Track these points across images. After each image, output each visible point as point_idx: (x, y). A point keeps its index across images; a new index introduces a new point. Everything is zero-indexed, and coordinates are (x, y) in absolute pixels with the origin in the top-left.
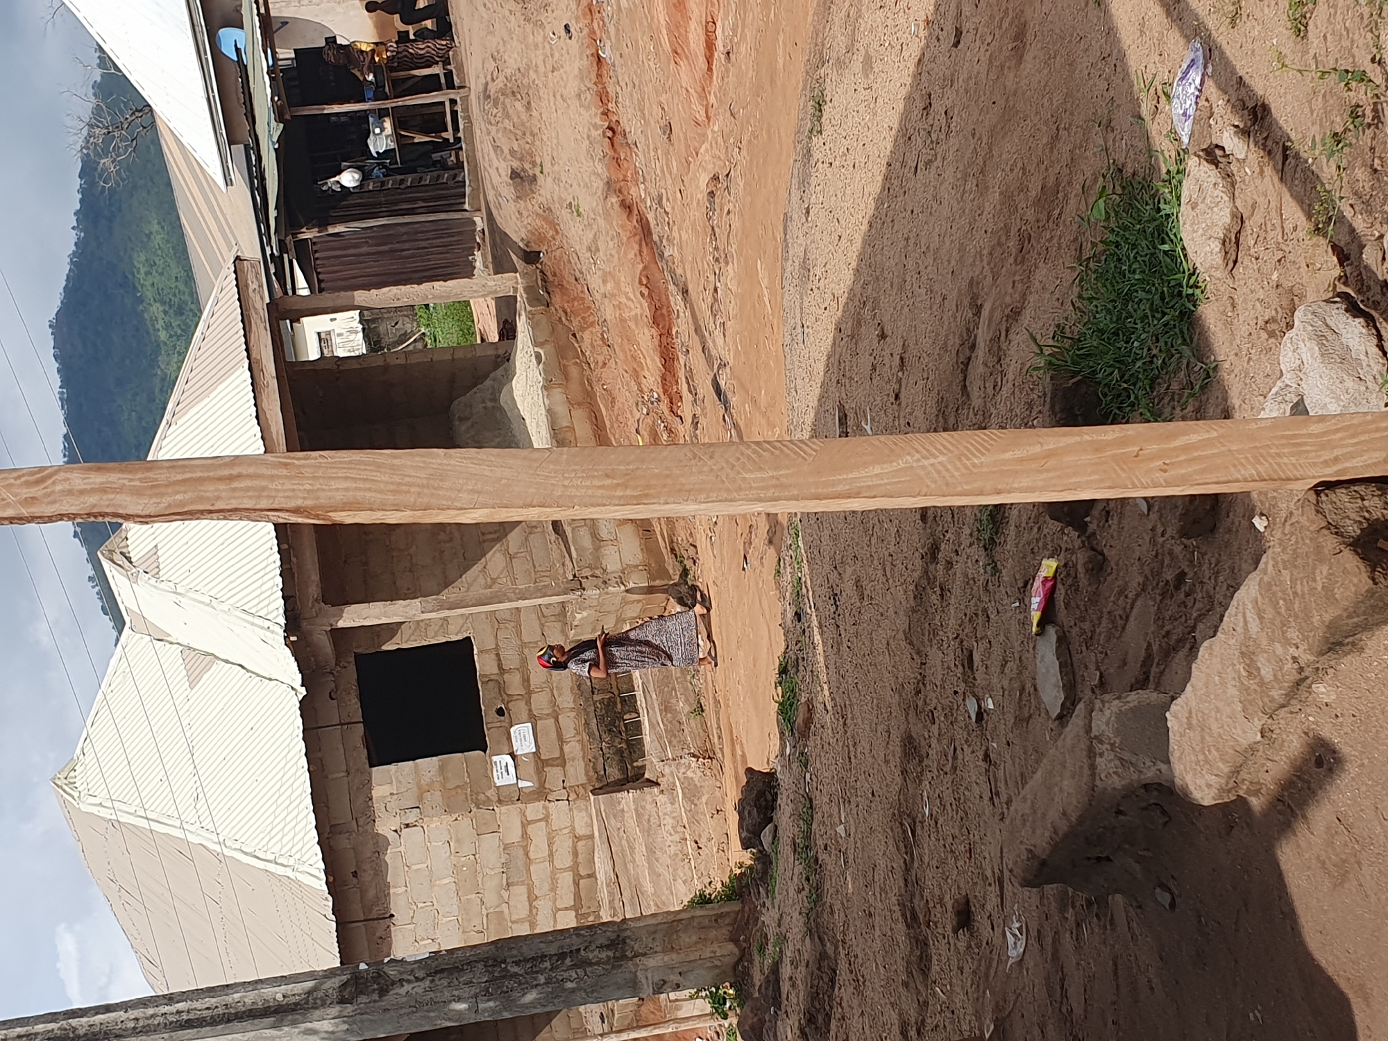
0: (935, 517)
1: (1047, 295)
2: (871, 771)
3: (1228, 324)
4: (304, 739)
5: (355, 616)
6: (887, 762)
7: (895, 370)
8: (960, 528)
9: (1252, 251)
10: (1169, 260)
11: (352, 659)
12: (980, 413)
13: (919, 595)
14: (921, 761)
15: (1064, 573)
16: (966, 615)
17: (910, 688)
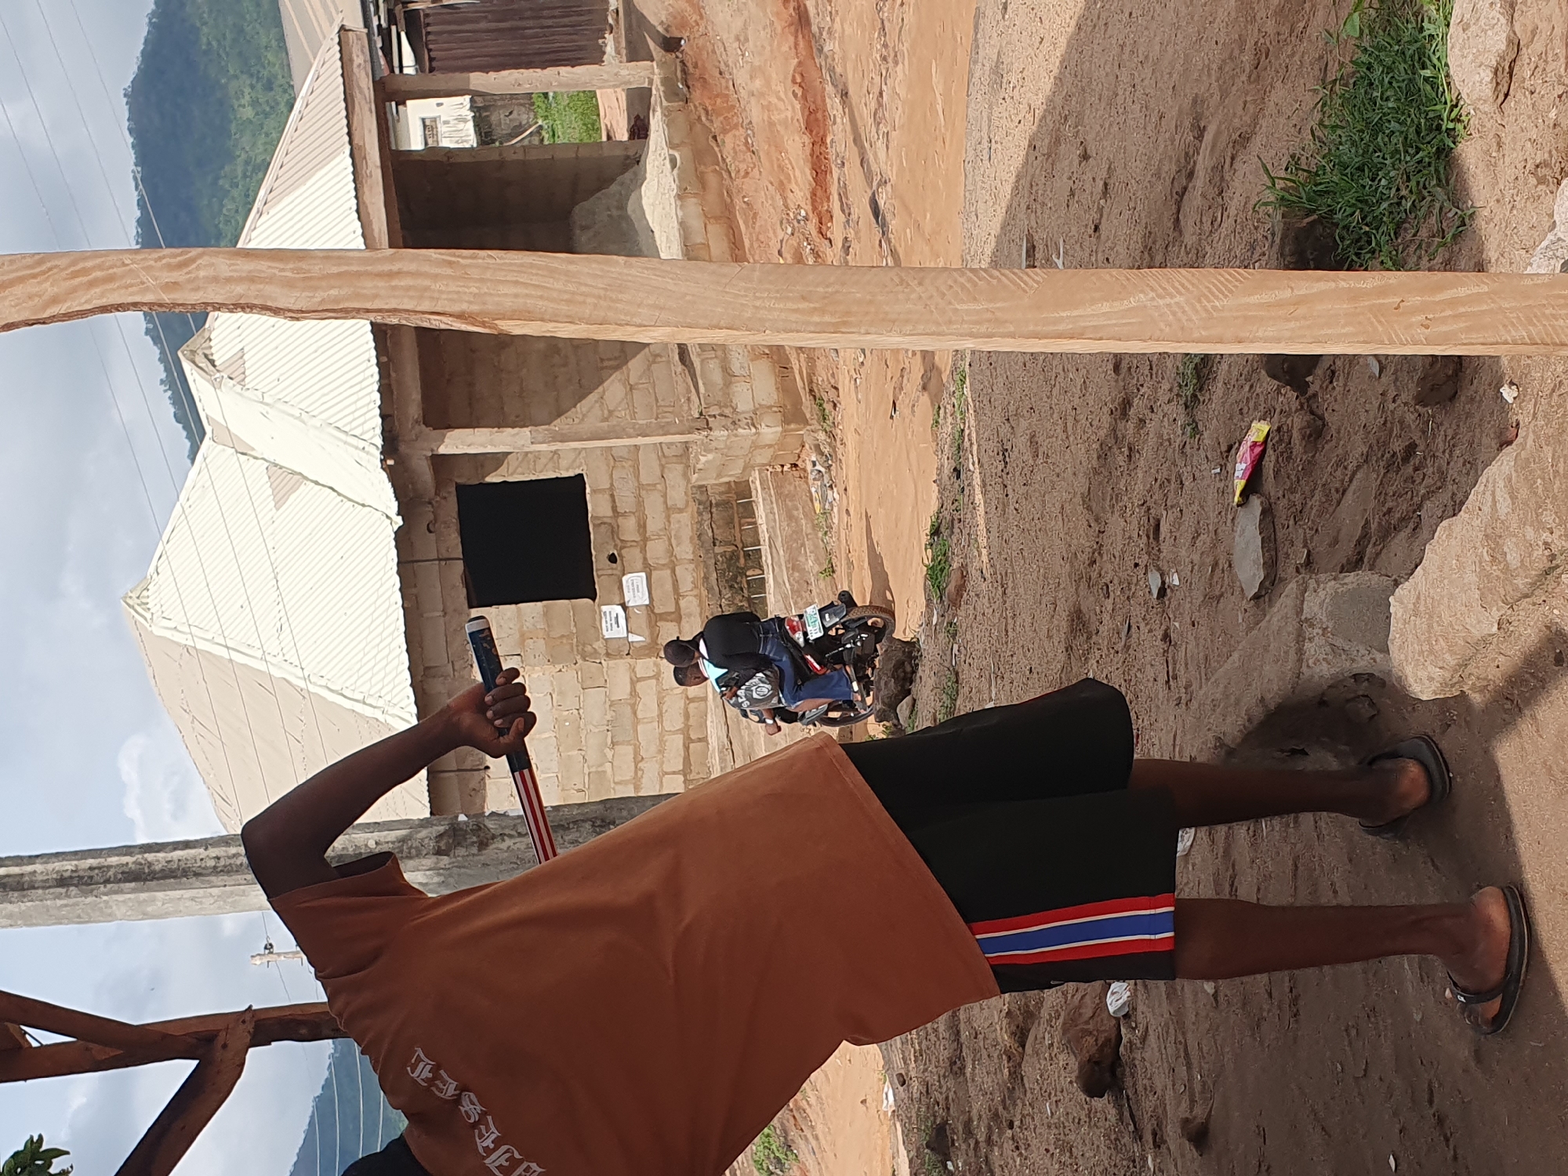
0: (1130, 368)
1: (1282, 120)
2: (1031, 646)
3: (1492, 166)
4: (399, 573)
5: (458, 442)
6: (1049, 637)
7: (1096, 197)
8: (1159, 382)
9: (1527, 84)
10: (1428, 88)
11: (453, 489)
12: (1194, 251)
13: (1103, 456)
14: (1089, 638)
15: (1277, 438)
16: (1156, 480)
17: (1084, 557)
